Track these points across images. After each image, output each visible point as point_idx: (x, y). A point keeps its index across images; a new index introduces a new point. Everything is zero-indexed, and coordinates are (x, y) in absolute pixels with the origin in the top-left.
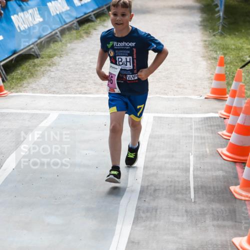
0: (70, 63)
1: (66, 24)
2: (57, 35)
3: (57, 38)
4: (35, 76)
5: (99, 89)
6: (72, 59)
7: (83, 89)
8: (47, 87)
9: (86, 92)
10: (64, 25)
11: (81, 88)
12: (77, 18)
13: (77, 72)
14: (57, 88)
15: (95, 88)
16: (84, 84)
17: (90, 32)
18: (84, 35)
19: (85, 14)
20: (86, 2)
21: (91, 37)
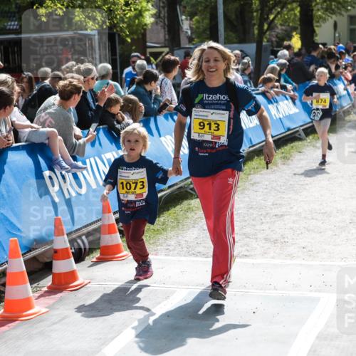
0: (242, 205)
1: (253, 146)
4: (181, 227)
6: (247, 199)
7: (244, 249)
8: (191, 245)
9: (246, 253)
10: (250, 147)
11: (241, 246)
13: (246, 221)
14: (205, 247)
15: (262, 247)
16: (248, 239)
17: (291, 156)
18: (279, 161)
19: (289, 129)
20: (291, 113)
21: (288, 165)
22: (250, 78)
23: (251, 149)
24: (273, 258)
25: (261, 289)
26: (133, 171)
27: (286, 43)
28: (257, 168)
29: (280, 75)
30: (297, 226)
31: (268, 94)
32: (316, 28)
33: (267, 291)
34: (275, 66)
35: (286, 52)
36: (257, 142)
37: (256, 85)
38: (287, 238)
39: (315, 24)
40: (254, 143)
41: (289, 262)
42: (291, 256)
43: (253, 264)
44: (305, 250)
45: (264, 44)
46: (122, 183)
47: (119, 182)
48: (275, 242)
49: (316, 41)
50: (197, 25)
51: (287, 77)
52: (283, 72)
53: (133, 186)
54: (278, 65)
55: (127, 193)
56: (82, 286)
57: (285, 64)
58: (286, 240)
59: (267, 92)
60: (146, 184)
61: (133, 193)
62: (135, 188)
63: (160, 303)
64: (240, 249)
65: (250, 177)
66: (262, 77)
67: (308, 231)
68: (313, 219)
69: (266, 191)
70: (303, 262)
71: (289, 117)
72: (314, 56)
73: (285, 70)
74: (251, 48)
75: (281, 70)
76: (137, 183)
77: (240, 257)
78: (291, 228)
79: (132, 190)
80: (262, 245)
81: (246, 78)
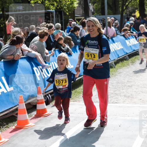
0: (114, 82)
1: (119, 57)
2: (113, 64)
3: (112, 66)
5: (126, 100)
7: (115, 100)
9: (116, 102)
10: (118, 58)
11: (114, 99)
12: (127, 53)
13: (116, 88)
15: (123, 99)
16: (117, 96)
17: (135, 61)
18: (130, 64)
19: (134, 50)
20: (135, 43)
21: (134, 65)
22: (118, 29)
23: (119, 58)
24: (128, 104)
25: (123, 116)
26: (61, 75)
27: (133, 14)
28: (121, 67)
29: (130, 28)
30: (138, 90)
31: (126, 36)
32: (146, 8)
33: (125, 117)
34: (129, 24)
35: (133, 18)
36: (121, 56)
37: (120, 32)
38: (133, 95)
39: (145, 7)
40: (120, 56)
41: (134, 105)
42: (135, 103)
43: (119, 106)
44: (141, 100)
45: (124, 15)
46: (56, 81)
47: (55, 80)
48: (129, 97)
49: (146, 14)
50: (96, 7)
51: (133, 28)
52: (132, 27)
53: (61, 82)
54: (130, 24)
55: (59, 85)
56: (49, 115)
57: (133, 23)
58: (133, 96)
59: (125, 35)
60: (67, 81)
61: (61, 85)
62: (62, 83)
63: (81, 122)
64: (114, 100)
65: (118, 70)
66: (123, 29)
67: (142, 92)
68: (144, 87)
69: (124, 76)
70: (140, 105)
71: (134, 45)
72: (145, 20)
73: (133, 26)
74: (119, 17)
75: (131, 26)
76: (63, 81)
77: (114, 103)
78: (135, 91)
79: (61, 84)
80: (123, 98)
81: (117, 29)
